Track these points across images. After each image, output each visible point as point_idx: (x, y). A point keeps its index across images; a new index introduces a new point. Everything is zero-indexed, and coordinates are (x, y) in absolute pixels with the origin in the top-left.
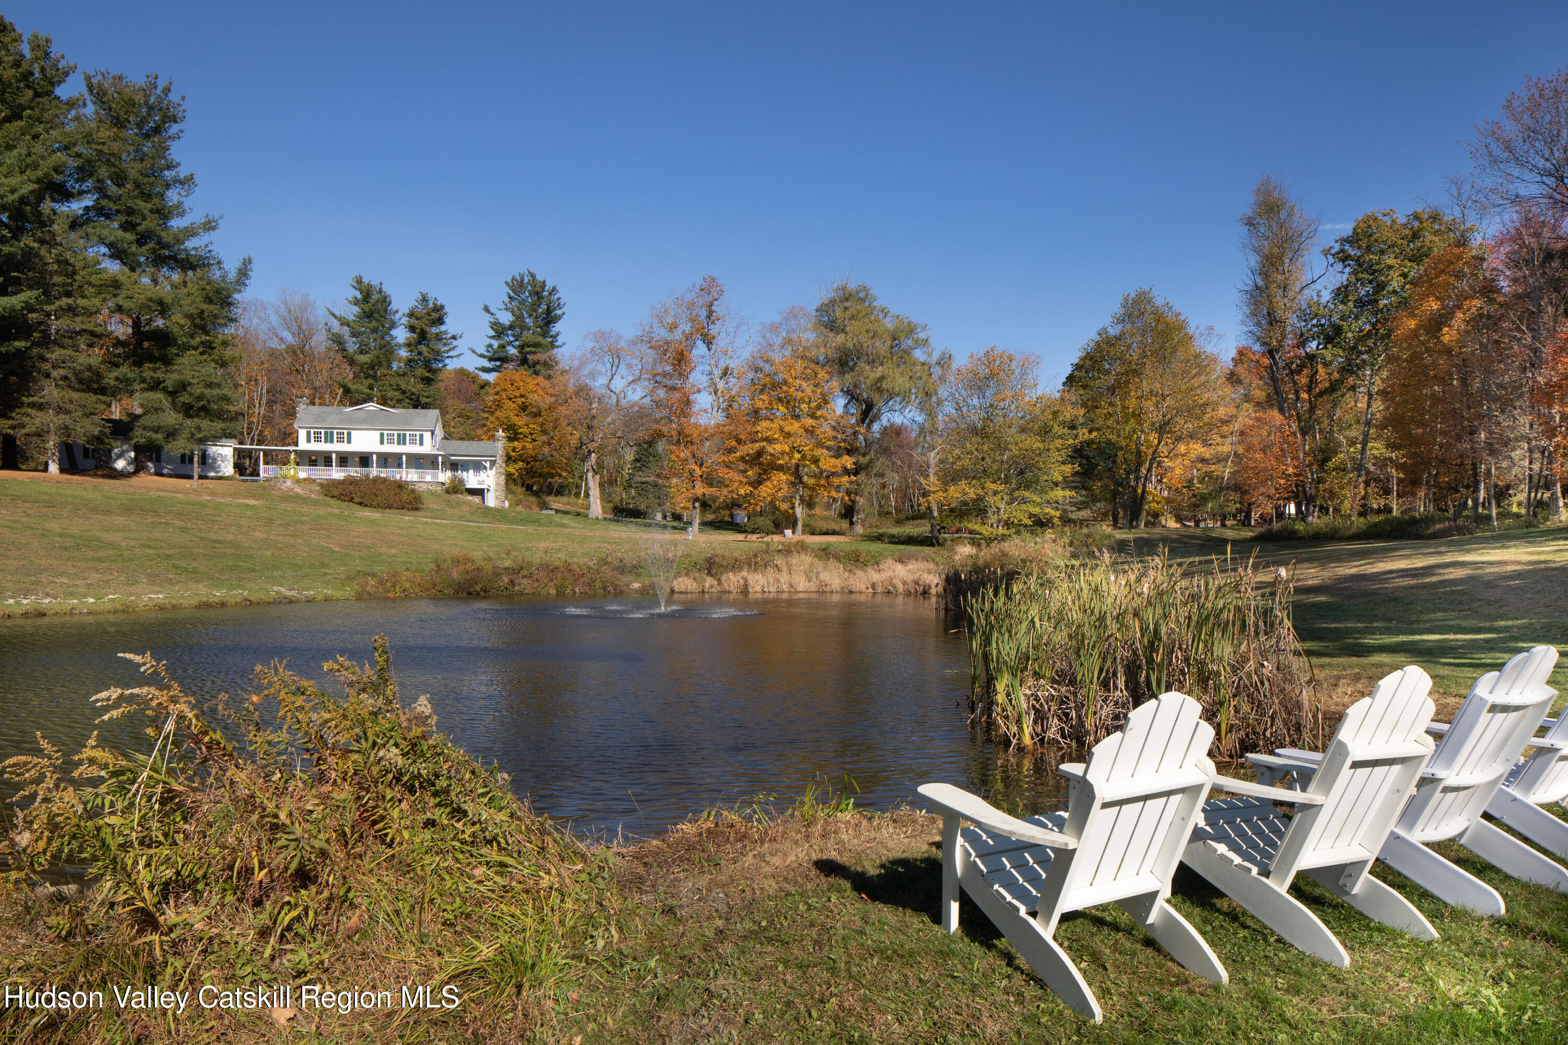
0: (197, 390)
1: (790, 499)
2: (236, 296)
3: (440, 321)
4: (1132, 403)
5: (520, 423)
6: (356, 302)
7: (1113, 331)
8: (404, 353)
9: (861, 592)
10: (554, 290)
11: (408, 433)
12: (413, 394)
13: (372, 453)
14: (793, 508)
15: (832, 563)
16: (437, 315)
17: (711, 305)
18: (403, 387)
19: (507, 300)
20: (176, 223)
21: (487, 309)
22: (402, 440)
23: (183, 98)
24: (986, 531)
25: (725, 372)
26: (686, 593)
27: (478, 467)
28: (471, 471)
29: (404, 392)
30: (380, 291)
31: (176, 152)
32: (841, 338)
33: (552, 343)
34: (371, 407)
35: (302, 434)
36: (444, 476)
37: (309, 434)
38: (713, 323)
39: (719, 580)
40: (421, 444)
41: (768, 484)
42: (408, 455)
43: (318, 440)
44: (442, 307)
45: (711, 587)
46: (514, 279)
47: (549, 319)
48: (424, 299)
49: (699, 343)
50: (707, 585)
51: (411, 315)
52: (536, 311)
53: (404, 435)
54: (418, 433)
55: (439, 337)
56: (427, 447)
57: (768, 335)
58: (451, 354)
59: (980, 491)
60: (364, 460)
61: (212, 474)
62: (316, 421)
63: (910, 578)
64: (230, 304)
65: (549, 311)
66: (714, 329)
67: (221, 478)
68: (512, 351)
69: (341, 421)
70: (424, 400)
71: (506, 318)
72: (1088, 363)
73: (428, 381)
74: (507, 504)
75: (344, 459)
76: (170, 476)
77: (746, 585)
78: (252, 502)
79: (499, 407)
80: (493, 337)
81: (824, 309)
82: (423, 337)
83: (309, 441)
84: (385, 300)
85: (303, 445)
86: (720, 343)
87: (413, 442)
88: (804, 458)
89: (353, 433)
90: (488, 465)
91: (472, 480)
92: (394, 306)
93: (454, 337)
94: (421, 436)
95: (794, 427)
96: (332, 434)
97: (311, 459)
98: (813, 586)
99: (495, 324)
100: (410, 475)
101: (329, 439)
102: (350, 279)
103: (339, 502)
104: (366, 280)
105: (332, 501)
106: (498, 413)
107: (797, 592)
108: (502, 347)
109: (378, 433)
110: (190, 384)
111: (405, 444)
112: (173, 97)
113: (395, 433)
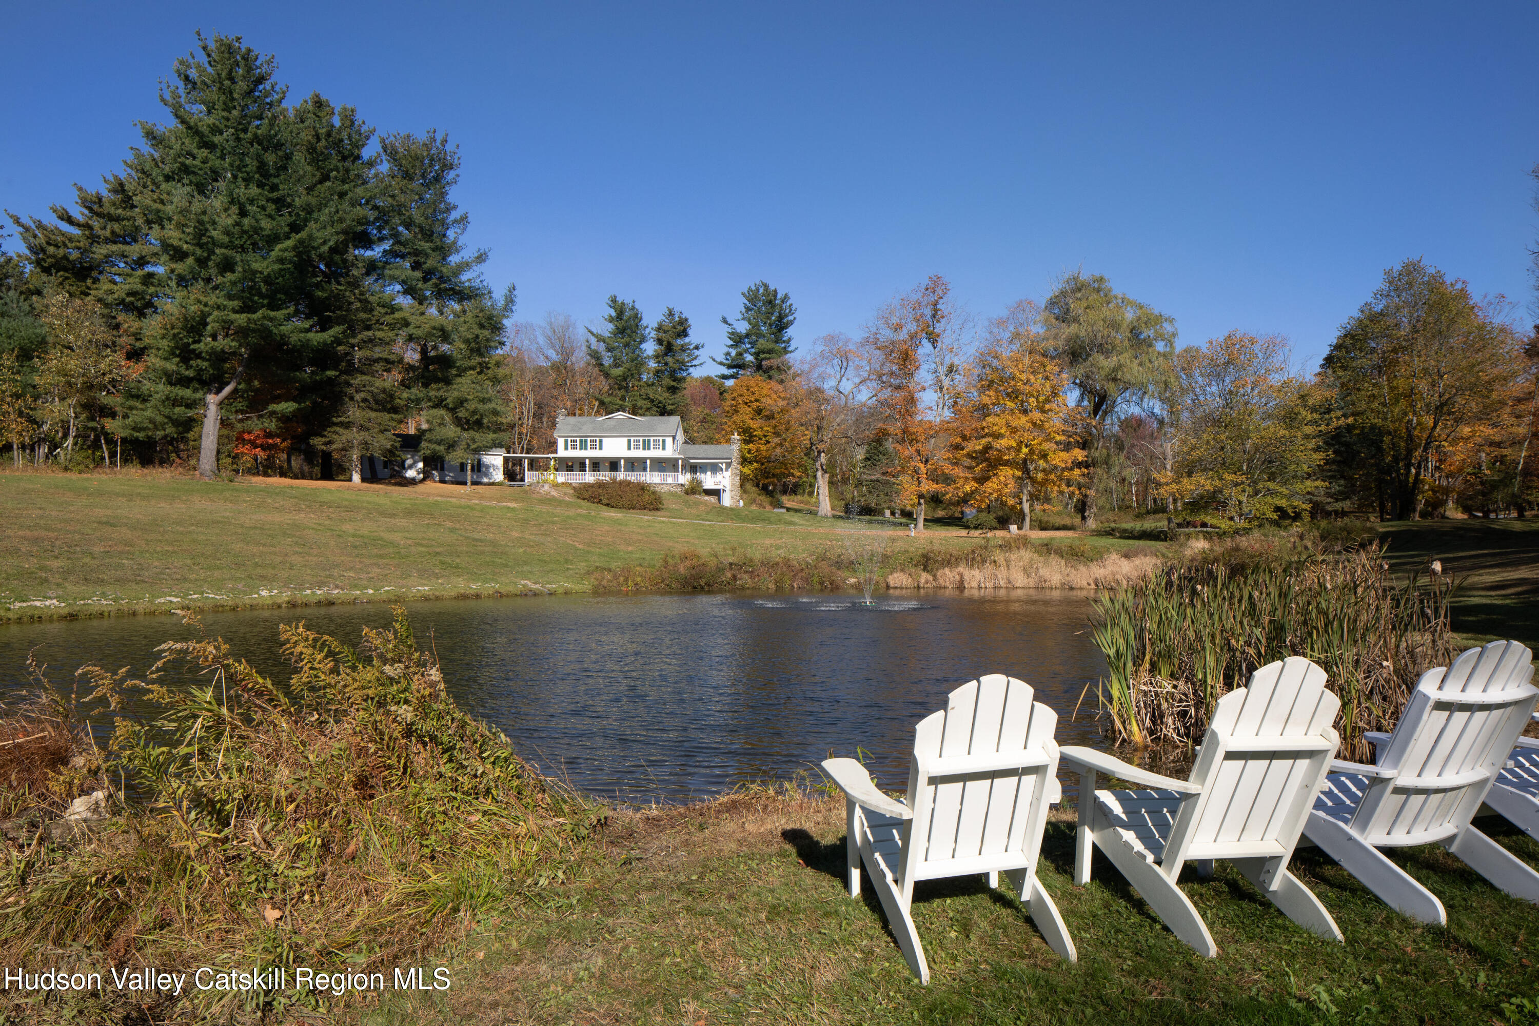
0: (472, 406)
1: (1017, 496)
2: (506, 322)
3: (684, 333)
4: (1401, 383)
5: (754, 427)
6: (611, 319)
7: (1378, 308)
8: (652, 364)
9: (1082, 589)
10: (786, 297)
11: (652, 439)
12: (660, 402)
13: (620, 459)
14: (1021, 503)
15: (1054, 559)
16: (681, 328)
17: (936, 303)
18: (651, 397)
19: (744, 310)
20: (454, 259)
21: (725, 321)
22: (646, 446)
23: (458, 146)
24: (1224, 525)
25: (951, 370)
26: (901, 588)
27: (715, 469)
28: (709, 473)
29: (652, 401)
30: (633, 308)
31: (454, 195)
32: (1073, 329)
33: (785, 348)
34: (620, 415)
35: (561, 442)
36: (684, 478)
37: (566, 442)
38: (938, 321)
39: (935, 576)
40: (664, 448)
41: (994, 479)
42: (652, 459)
43: (574, 447)
44: (686, 320)
45: (927, 582)
46: (750, 290)
47: (781, 326)
48: (671, 314)
49: (925, 342)
50: (923, 581)
51: (659, 329)
52: (769, 319)
53: (649, 441)
54: (661, 439)
55: (683, 349)
56: (669, 452)
57: (995, 330)
58: (695, 362)
59: (1218, 483)
60: (614, 465)
61: (485, 480)
62: (573, 430)
63: (1134, 574)
64: (499, 329)
66: (939, 327)
67: (493, 484)
68: (749, 358)
69: (594, 429)
70: (669, 408)
71: (743, 327)
72: (1349, 342)
73: (673, 390)
74: (742, 503)
75: (596, 465)
76: (452, 483)
77: (962, 581)
78: (513, 505)
79: (736, 411)
80: (731, 346)
81: (1052, 303)
82: (669, 349)
83: (566, 448)
84: (637, 317)
85: (562, 453)
86: (945, 341)
87: (656, 447)
88: (1032, 452)
89: (604, 440)
90: (724, 467)
91: (709, 481)
92: (644, 322)
93: (697, 348)
94: (664, 441)
95: (1022, 421)
96: (586, 441)
97: (569, 465)
98: (1032, 582)
99: (733, 334)
100: (652, 478)
101: (583, 446)
102: (607, 299)
103: (589, 504)
104: (620, 300)
105: (584, 503)
106: (735, 418)
107: (1015, 588)
108: (740, 354)
109: (626, 439)
110: (466, 400)
111: (649, 449)
112: (449, 148)
113: (641, 439)
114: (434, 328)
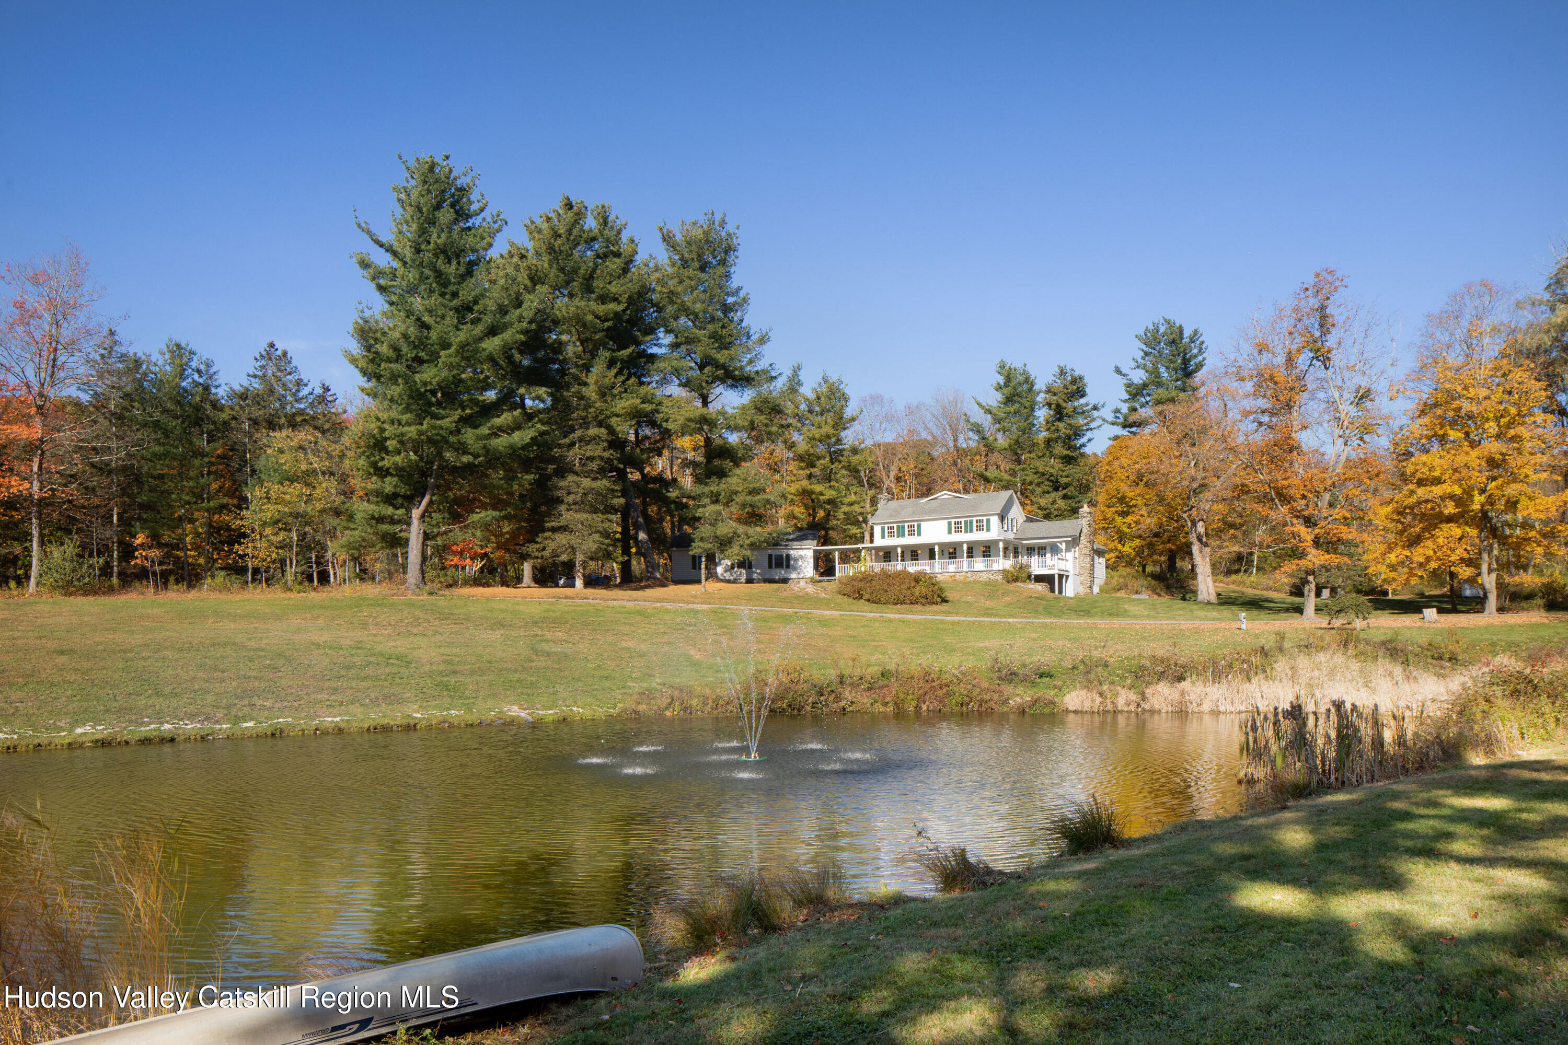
2: (787, 403)
3: (1081, 393)
6: (999, 388)
8: (1044, 433)
10: (1195, 334)
11: (974, 519)
13: (934, 544)
16: (1076, 389)
17: (1322, 308)
18: (1041, 470)
19: (1139, 356)
21: (1118, 371)
22: (968, 528)
27: (1050, 550)
28: (1049, 555)
30: (1025, 372)
34: (945, 495)
35: (877, 530)
36: (1002, 564)
37: (883, 529)
38: (1329, 332)
40: (988, 530)
41: (1429, 543)
42: (969, 543)
43: (891, 535)
44: (1081, 378)
46: (1147, 332)
47: (1188, 370)
48: (1062, 373)
51: (1049, 391)
52: (1172, 362)
53: (971, 522)
54: (985, 518)
55: (1076, 412)
56: (992, 533)
58: (1091, 426)
60: (929, 552)
61: (794, 576)
62: (891, 516)
66: (1331, 341)
69: (914, 513)
70: (1063, 481)
71: (1139, 377)
73: (1068, 460)
74: (1101, 590)
75: (915, 553)
76: (759, 581)
80: (1125, 401)
82: (1059, 413)
83: (883, 537)
84: (1028, 380)
85: (879, 542)
86: (1344, 357)
87: (980, 528)
88: (1491, 500)
89: (923, 524)
90: (1063, 546)
91: (1039, 565)
92: (1035, 386)
93: (1095, 408)
94: (988, 521)
96: (904, 527)
97: (881, 555)
99: (1128, 385)
101: (901, 534)
104: (1008, 365)
105: (842, 599)
108: (1135, 410)
109: (946, 522)
111: (971, 531)
112: (730, 228)
113: (963, 520)
114: (689, 420)
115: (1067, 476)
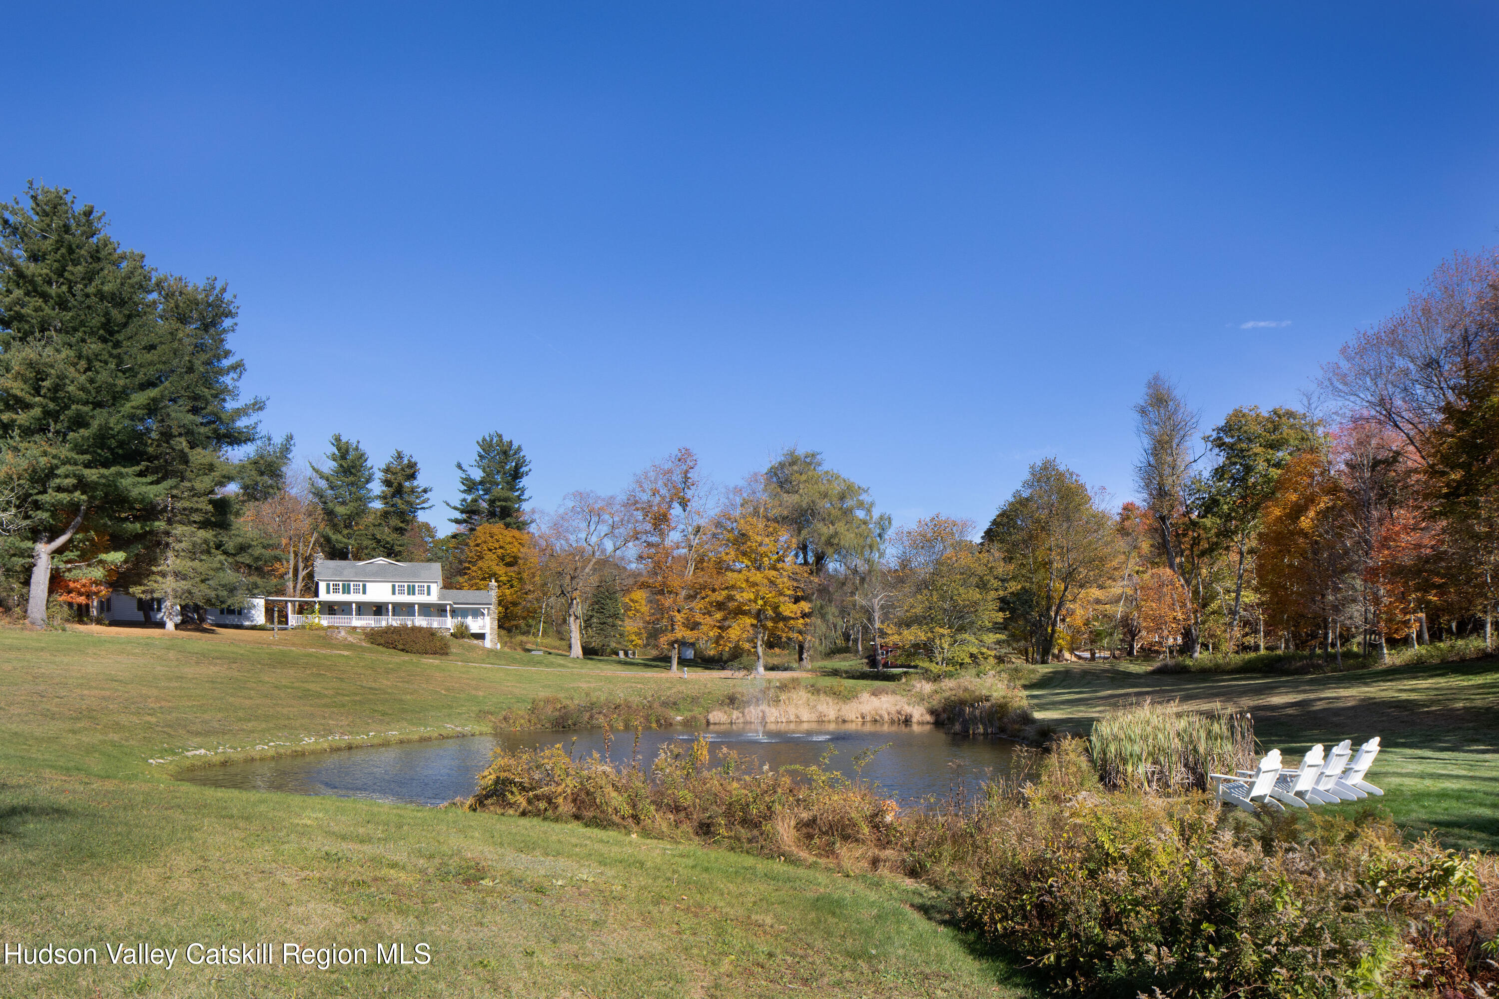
0: (258, 551)
1: (752, 640)
2: (284, 469)
3: (413, 476)
4: (1040, 555)
5: (500, 573)
6: (335, 457)
7: (1026, 494)
8: (378, 505)
9: (852, 721)
10: (520, 449)
11: (417, 585)
12: (388, 543)
13: (388, 604)
14: (755, 647)
15: (822, 697)
16: (411, 470)
17: (687, 472)
18: (378, 537)
19: (478, 458)
20: (230, 405)
21: (459, 466)
22: (411, 591)
23: (235, 297)
24: (934, 668)
25: (698, 530)
26: (719, 724)
27: (476, 613)
28: (470, 618)
29: (379, 541)
30: (357, 449)
31: (231, 342)
32: (795, 498)
33: (519, 497)
34: (381, 560)
35: (322, 586)
36: (452, 623)
37: (328, 586)
38: (689, 488)
39: (743, 713)
40: (429, 594)
41: (735, 626)
42: (420, 605)
43: (336, 591)
44: (416, 464)
45: (738, 718)
46: (484, 440)
47: (516, 475)
48: (400, 456)
49: (676, 505)
50: (734, 717)
51: (387, 470)
52: (503, 467)
53: (414, 586)
54: (426, 585)
55: (413, 491)
56: (434, 598)
57: (731, 496)
58: (425, 505)
59: (929, 634)
60: (379, 609)
61: (247, 623)
62: (335, 574)
63: (893, 710)
64: (281, 476)
65: (517, 468)
66: (689, 493)
67: (254, 628)
68: (485, 505)
69: (356, 574)
71: (477, 474)
72: (1005, 520)
73: (400, 531)
74: (499, 646)
75: (363, 608)
77: (764, 718)
79: (481, 558)
81: (773, 472)
82: (397, 490)
83: (328, 592)
84: (362, 457)
85: (324, 596)
86: (693, 505)
87: (421, 592)
88: (765, 603)
89: (368, 584)
90: (485, 611)
91: (475, 625)
92: (369, 464)
93: (425, 491)
94: (429, 587)
95: (757, 577)
96: (349, 586)
97: (330, 608)
98: (814, 717)
99: (466, 479)
100: (420, 622)
101: (346, 590)
102: (330, 437)
103: (385, 649)
104: (344, 439)
105: (380, 648)
106: (480, 563)
107: (802, 722)
108: (475, 501)
109: (390, 585)
110: (250, 546)
111: (414, 594)
113: (406, 584)
115: (400, 546)
